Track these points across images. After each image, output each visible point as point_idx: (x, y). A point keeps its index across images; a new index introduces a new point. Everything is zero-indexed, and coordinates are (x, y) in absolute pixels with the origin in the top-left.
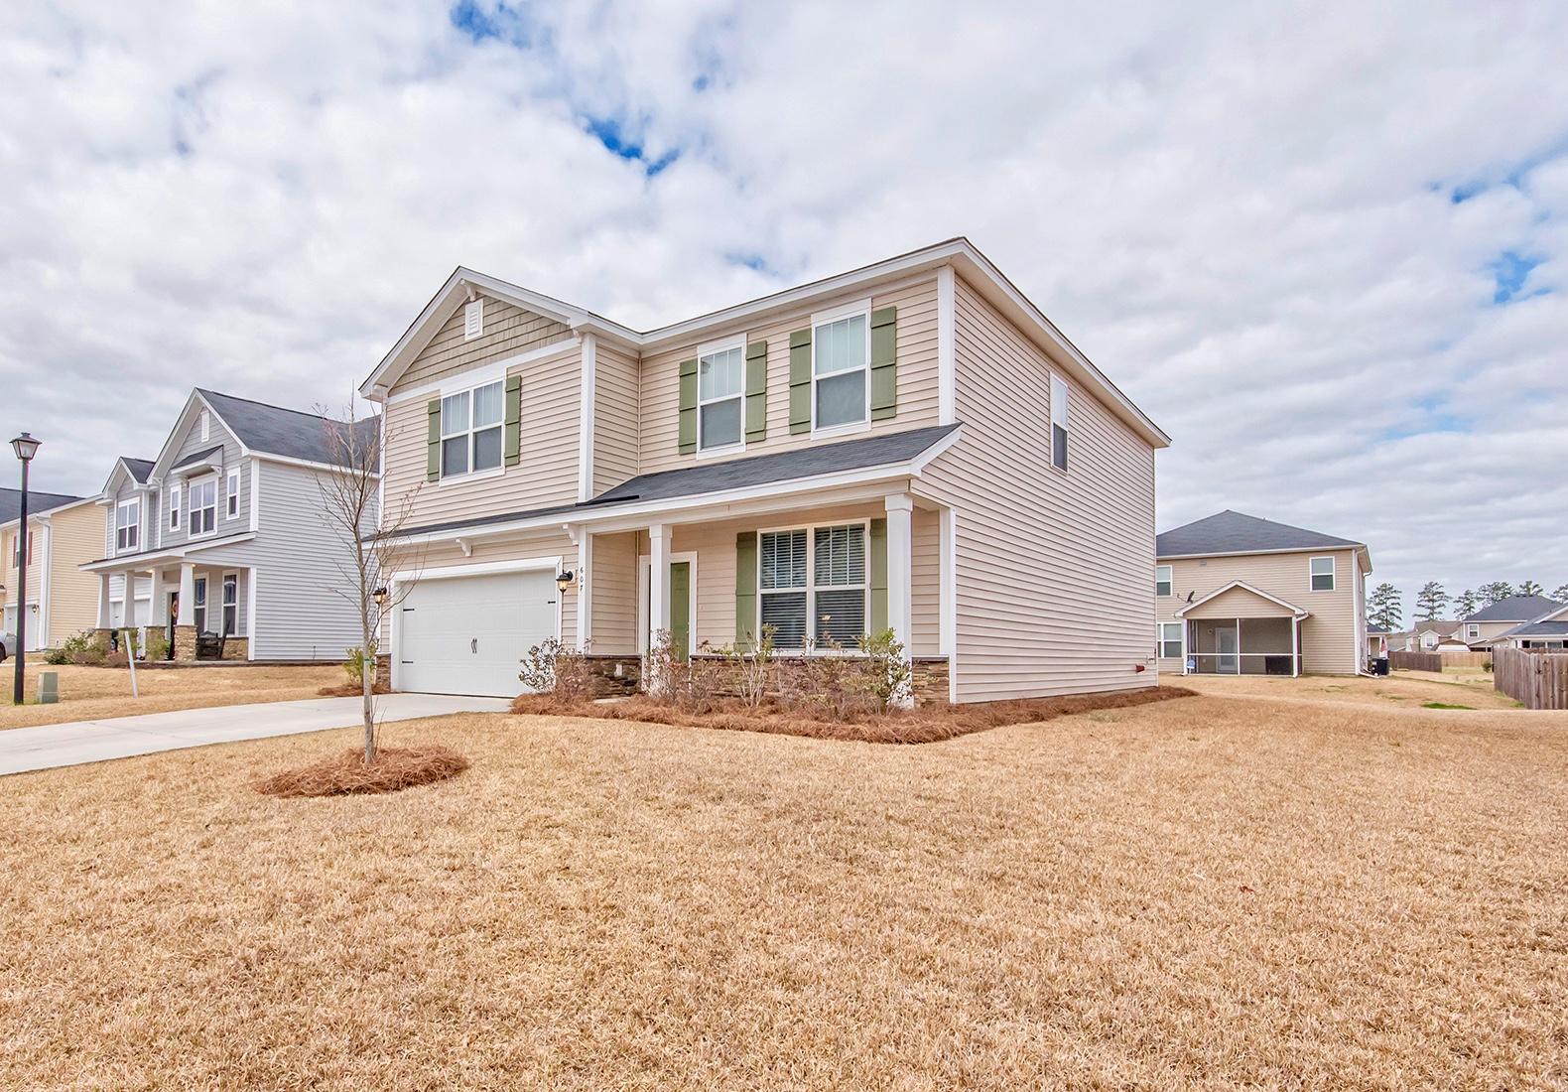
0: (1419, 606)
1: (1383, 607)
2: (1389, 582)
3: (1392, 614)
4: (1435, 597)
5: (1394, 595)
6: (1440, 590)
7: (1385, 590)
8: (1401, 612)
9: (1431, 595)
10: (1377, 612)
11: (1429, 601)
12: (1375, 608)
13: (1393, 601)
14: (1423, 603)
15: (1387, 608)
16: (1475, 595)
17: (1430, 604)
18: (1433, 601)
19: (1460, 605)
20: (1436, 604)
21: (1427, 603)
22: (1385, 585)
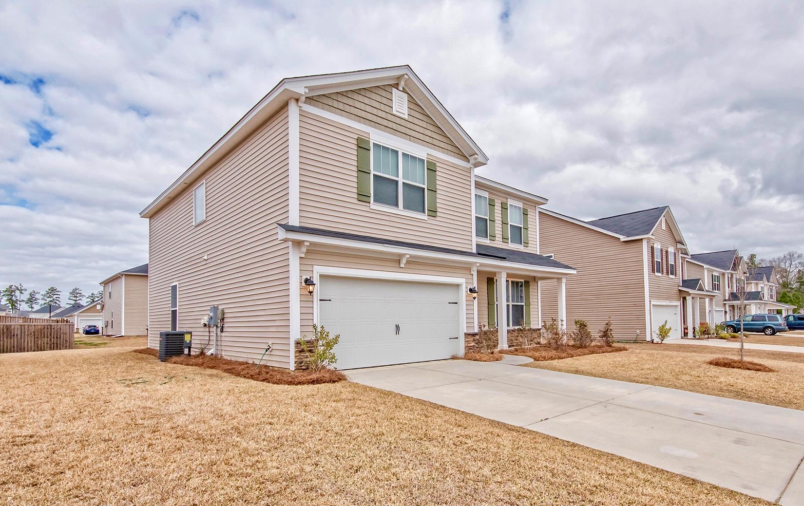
0: (70, 299)
1: (51, 299)
2: (55, 287)
3: (56, 303)
4: (78, 295)
5: (57, 293)
6: (80, 292)
7: (53, 291)
8: (60, 302)
9: (75, 293)
10: (47, 302)
11: (74, 297)
12: (47, 299)
13: (57, 296)
14: (71, 298)
15: (53, 299)
16: (95, 295)
17: (75, 299)
18: (77, 297)
19: (89, 300)
20: (78, 299)
21: (73, 298)
22: (52, 288)
